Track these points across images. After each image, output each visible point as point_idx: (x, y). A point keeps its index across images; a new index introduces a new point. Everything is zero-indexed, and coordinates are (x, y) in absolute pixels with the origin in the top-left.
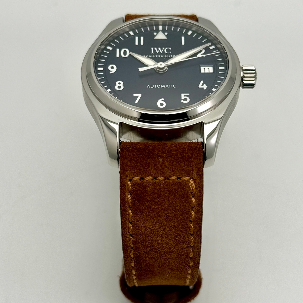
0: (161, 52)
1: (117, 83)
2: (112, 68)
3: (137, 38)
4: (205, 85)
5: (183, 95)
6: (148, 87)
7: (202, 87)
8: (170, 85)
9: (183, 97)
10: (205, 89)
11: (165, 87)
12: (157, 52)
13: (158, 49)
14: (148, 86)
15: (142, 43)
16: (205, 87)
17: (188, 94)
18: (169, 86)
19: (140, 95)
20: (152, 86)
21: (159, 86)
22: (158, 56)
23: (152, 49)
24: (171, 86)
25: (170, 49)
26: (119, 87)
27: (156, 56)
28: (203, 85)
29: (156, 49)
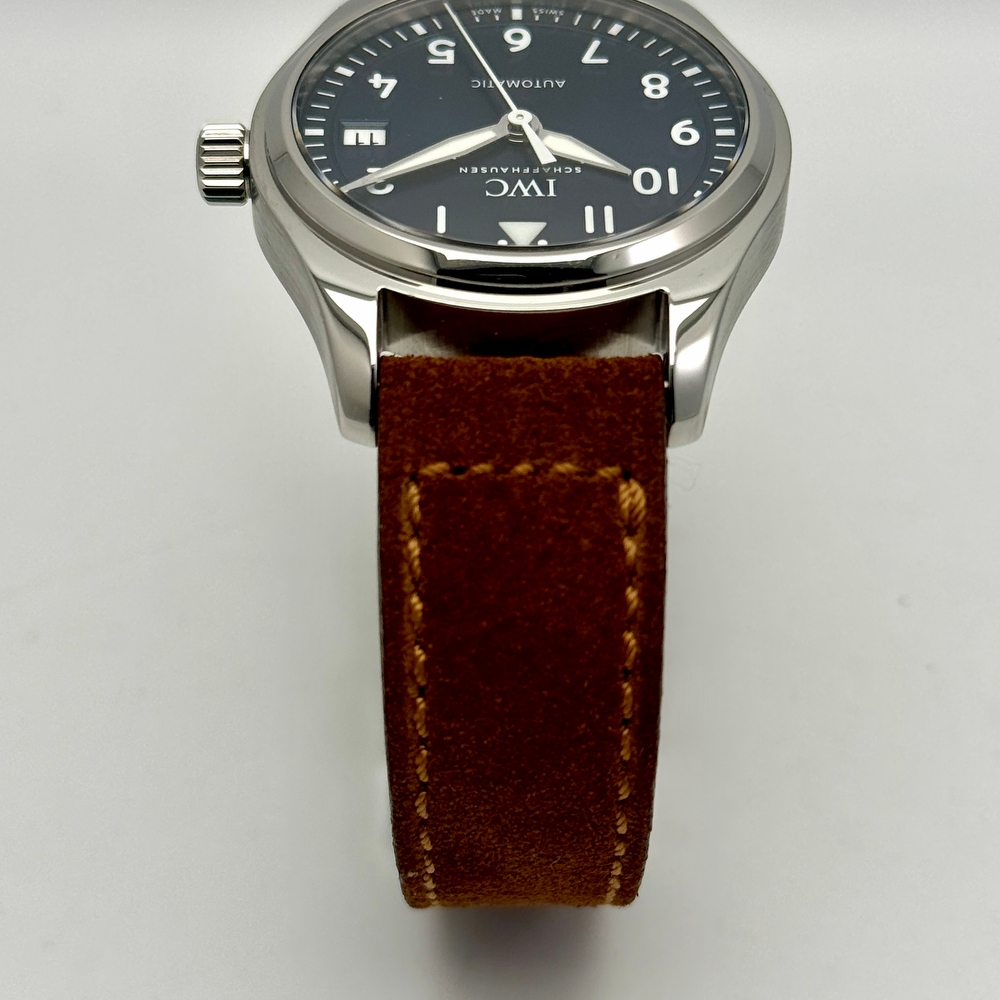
0: (520, 183)
1: (664, 93)
2: (686, 136)
3: (610, 229)
4: (377, 86)
5: (450, 61)
6: (563, 83)
7: (385, 81)
9: (450, 53)
10: (377, 76)
12: (533, 183)
13: (532, 190)
14: (561, 84)
15: (589, 210)
16: (377, 80)
17: (432, 61)
19: (587, 59)
20: (549, 84)
22: (531, 171)
23: (552, 194)
25: (488, 194)
28: (384, 86)
29: (540, 194)
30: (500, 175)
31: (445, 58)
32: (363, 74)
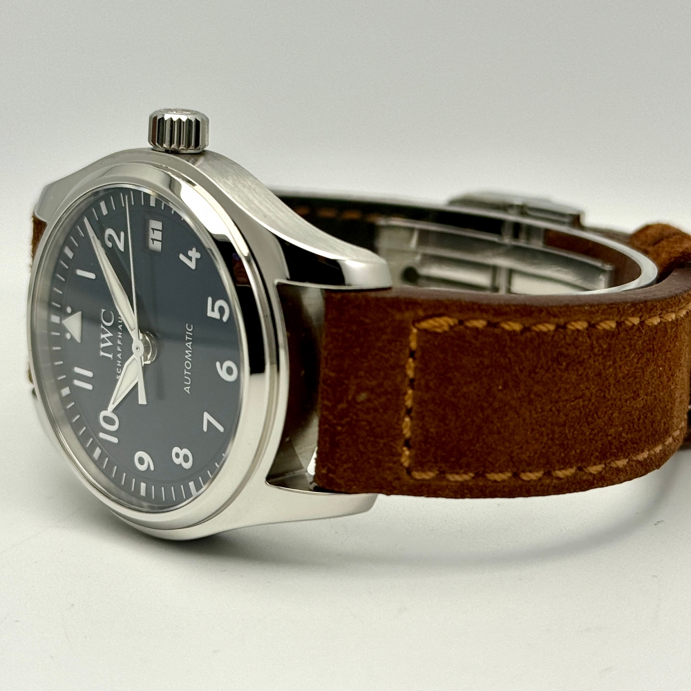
0: (110, 334)
1: (177, 460)
2: (141, 461)
3: (77, 383)
4: (190, 253)
5: (210, 314)
6: (188, 392)
7: (194, 260)
8: (187, 338)
9: (216, 315)
10: (198, 255)
11: (190, 350)
12: (110, 344)
13: (104, 341)
14: (187, 389)
15: (90, 374)
16: (194, 254)
17: (210, 300)
18: (189, 341)
19: (206, 416)
20: (188, 381)
21: (188, 365)
22: (119, 345)
23: (102, 353)
24: (189, 336)
25: (103, 310)
26: (186, 459)
27: (119, 349)
28: (190, 258)
29: (102, 345)
30: (116, 323)
31: (213, 310)
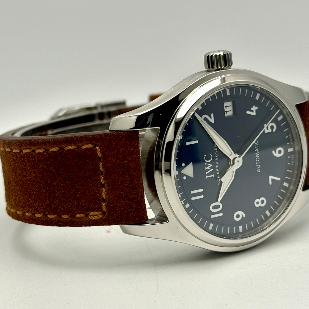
0: (211, 165)
1: (257, 206)
2: (238, 216)
3: (193, 199)
5: (266, 131)
7: (255, 111)
8: (255, 147)
9: (270, 131)
10: (257, 108)
11: (258, 152)
12: (212, 170)
13: (208, 170)
14: (259, 171)
15: (201, 190)
16: (254, 108)
17: (265, 125)
18: (257, 148)
19: (271, 177)
20: (259, 166)
21: (258, 159)
22: (217, 168)
23: (207, 177)
25: (205, 156)
26: (263, 202)
27: (217, 170)
28: (253, 111)
29: (207, 173)
30: (214, 158)
31: (267, 129)
32: (257, 103)
